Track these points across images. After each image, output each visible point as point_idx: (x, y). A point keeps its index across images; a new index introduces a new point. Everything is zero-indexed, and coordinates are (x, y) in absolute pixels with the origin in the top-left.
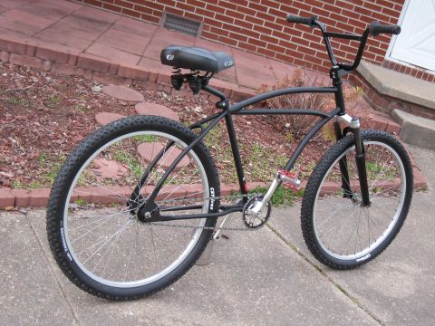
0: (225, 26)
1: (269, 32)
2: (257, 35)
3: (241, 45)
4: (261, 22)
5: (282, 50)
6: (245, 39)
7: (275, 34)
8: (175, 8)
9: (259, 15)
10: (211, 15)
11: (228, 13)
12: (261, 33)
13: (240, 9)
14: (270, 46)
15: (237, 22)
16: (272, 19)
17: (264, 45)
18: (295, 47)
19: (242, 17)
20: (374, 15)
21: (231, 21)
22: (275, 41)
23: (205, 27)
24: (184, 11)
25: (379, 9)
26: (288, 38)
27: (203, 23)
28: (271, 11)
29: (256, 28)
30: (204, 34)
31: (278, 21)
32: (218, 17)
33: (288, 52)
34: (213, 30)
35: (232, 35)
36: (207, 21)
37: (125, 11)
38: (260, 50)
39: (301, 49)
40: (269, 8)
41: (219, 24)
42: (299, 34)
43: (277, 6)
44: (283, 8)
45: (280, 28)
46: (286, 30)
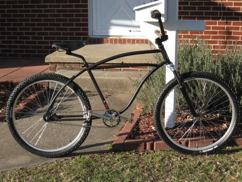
1: (11, 42)
4: (4, 38)
5: (22, 51)
7: (15, 42)
12: (7, 45)
16: (10, 33)
17: (11, 51)
18: (29, 47)
20: (70, 11)
22: (16, 47)
25: (72, 6)
26: (23, 42)
28: (8, 29)
29: (3, 42)
31: (14, 34)
33: (27, 51)
38: (10, 55)
40: (6, 27)
42: (28, 38)
43: (10, 25)
44: (14, 25)
45: (16, 38)
46: (20, 38)
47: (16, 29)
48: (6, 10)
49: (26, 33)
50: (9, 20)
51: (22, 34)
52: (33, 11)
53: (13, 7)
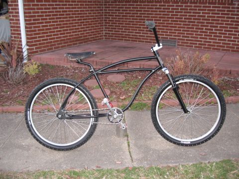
0: (187, 40)
1: (207, 39)
2: (201, 41)
3: (195, 47)
4: (202, 35)
5: (214, 46)
6: (196, 44)
7: (209, 39)
8: (165, 36)
9: (200, 32)
10: (180, 36)
11: (187, 34)
12: (203, 40)
13: (192, 31)
14: (208, 45)
15: (191, 37)
16: (207, 32)
17: (206, 45)
18: (220, 43)
19: (193, 34)
21: (189, 37)
22: (210, 42)
23: (178, 42)
24: (169, 37)
26: (216, 39)
27: (177, 41)
28: (205, 29)
29: (200, 38)
30: (178, 45)
31: (210, 33)
32: (183, 37)
33: (217, 46)
34: (182, 43)
35: (191, 43)
36: (178, 39)
37: (146, 42)
38: (204, 48)
39: (223, 43)
40: (204, 28)
41: (184, 40)
42: (221, 37)
43: (208, 26)
44: (211, 26)
45: (211, 36)
46: (214, 36)
47: (212, 30)
48: (206, 15)
49: (219, 33)
50: (207, 23)
51: (216, 33)
52: (227, 18)
53: (212, 13)
